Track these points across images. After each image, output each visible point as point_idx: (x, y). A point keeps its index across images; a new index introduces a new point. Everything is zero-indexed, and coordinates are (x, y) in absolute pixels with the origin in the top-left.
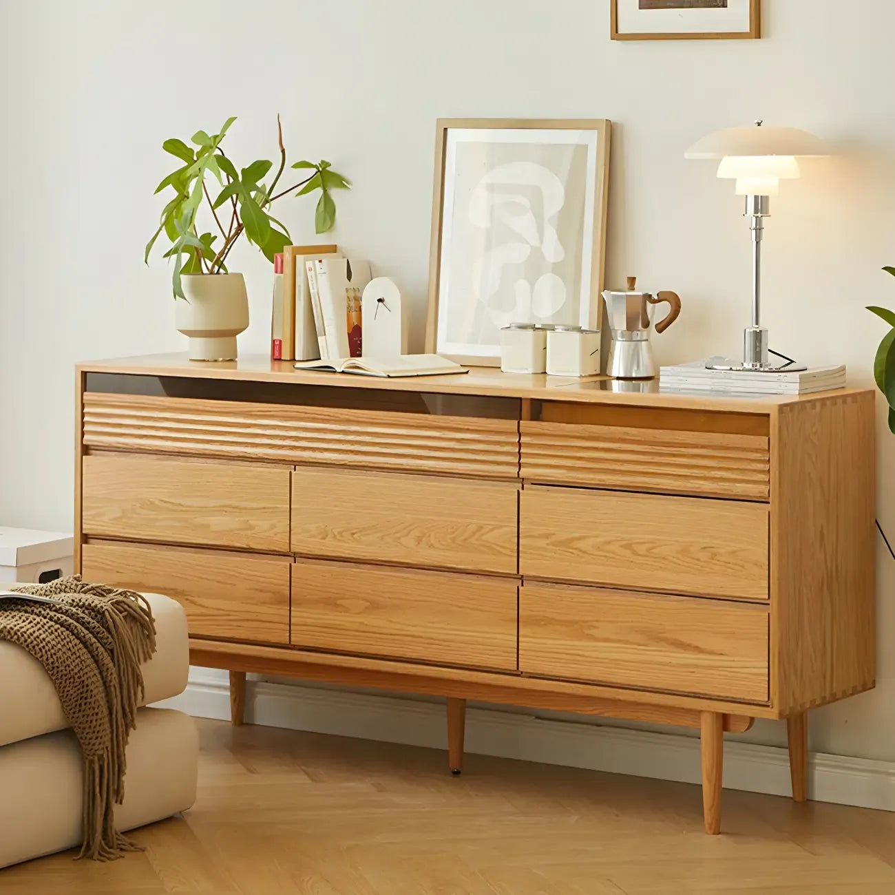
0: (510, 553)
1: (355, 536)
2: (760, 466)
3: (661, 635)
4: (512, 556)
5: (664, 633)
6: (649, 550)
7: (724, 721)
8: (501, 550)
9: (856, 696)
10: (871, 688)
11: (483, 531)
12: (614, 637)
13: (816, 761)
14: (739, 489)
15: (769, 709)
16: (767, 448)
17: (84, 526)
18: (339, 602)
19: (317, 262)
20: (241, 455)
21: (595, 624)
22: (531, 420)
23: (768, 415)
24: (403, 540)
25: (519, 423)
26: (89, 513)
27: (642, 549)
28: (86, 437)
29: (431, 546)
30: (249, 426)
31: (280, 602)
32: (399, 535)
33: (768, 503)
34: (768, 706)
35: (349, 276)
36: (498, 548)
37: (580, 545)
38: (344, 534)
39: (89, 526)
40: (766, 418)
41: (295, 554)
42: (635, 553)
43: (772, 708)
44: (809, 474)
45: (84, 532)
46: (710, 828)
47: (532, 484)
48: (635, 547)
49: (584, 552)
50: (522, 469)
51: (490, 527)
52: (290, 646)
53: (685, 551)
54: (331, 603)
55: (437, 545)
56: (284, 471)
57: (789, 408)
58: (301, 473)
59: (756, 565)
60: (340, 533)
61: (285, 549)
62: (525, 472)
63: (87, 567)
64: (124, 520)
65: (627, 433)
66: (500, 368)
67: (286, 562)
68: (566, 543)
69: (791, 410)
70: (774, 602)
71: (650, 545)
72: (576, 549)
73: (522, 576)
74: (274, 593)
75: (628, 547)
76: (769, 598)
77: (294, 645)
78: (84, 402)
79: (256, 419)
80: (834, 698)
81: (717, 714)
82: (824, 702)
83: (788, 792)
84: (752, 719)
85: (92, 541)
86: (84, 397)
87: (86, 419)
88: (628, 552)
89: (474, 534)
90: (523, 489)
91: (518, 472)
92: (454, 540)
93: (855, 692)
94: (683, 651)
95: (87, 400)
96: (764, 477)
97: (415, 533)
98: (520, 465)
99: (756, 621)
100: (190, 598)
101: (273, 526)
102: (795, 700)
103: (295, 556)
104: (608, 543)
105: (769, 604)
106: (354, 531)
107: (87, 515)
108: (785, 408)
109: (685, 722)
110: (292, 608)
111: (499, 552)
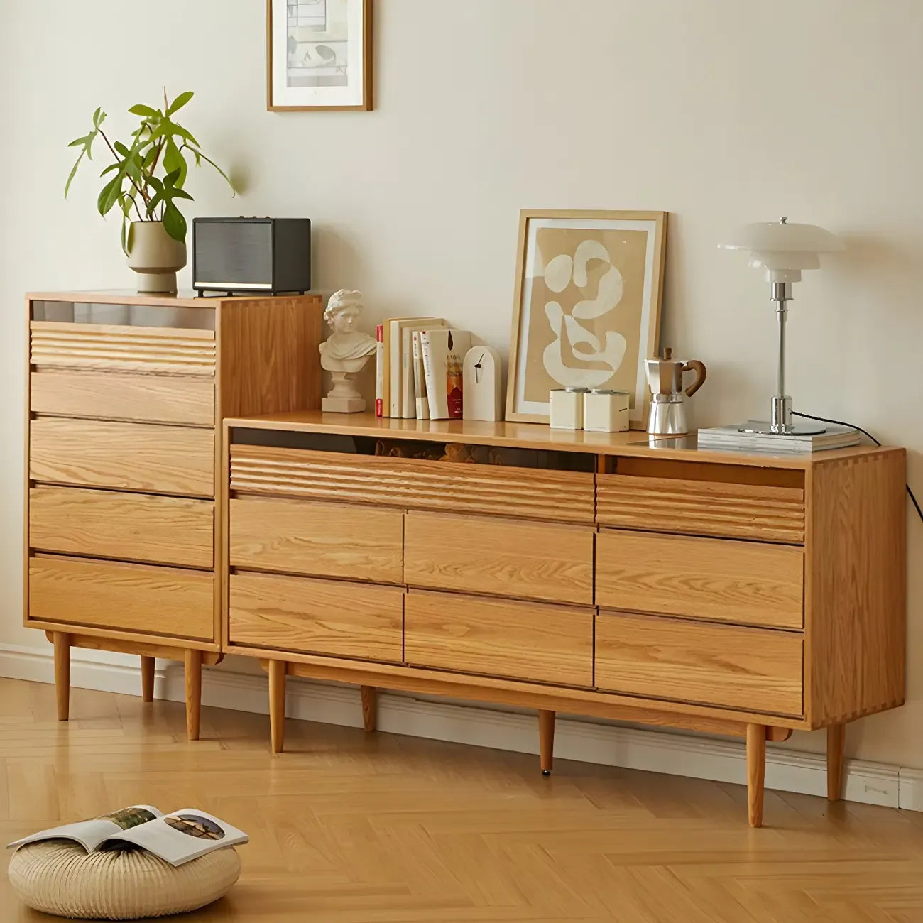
0: (587, 587)
1: (458, 570)
2: (797, 514)
3: (714, 658)
4: (588, 589)
5: (715, 656)
6: (704, 585)
7: (767, 732)
8: (580, 584)
9: (886, 712)
10: (900, 705)
11: (565, 567)
12: (673, 659)
13: (851, 767)
14: (780, 534)
15: (803, 722)
16: (802, 499)
17: (231, 560)
18: (444, 627)
19: (421, 333)
20: (362, 500)
21: (660, 648)
22: (606, 473)
23: (804, 471)
24: (498, 575)
25: (595, 476)
26: (236, 548)
27: (698, 584)
28: (232, 483)
29: (521, 580)
30: (368, 475)
31: (395, 627)
32: (493, 570)
33: (803, 546)
34: (803, 719)
35: (450, 345)
36: (576, 582)
37: (647, 580)
38: (448, 569)
39: (235, 560)
40: (801, 473)
41: (407, 585)
42: (692, 588)
43: (806, 721)
44: (841, 521)
45: (231, 564)
46: (753, 822)
47: (606, 528)
48: (692, 583)
49: (650, 587)
50: (597, 515)
51: (571, 564)
52: (403, 664)
53: (734, 586)
54: (437, 627)
55: (526, 579)
56: (398, 514)
57: (822, 465)
58: (411, 517)
59: (793, 599)
60: (445, 568)
61: (398, 580)
62: (599, 517)
63: (235, 594)
64: (264, 555)
65: (685, 485)
66: (548, 424)
67: (398, 593)
68: (634, 579)
69: (824, 466)
70: (807, 631)
71: (704, 581)
72: (642, 584)
73: (598, 606)
74: (390, 618)
75: (685, 582)
76: (803, 627)
77: (407, 664)
78: (231, 453)
79: (374, 469)
80: (864, 713)
81: (760, 725)
82: (855, 717)
83: (824, 792)
84: (791, 731)
85: (239, 572)
86: (231, 449)
87: (232, 467)
88: (686, 587)
89: (556, 571)
90: (598, 531)
91: (594, 518)
92: (540, 575)
93: (884, 708)
94: (730, 671)
95: (234, 451)
96: (800, 524)
97: (509, 568)
98: (596, 512)
99: (793, 648)
100: (320, 622)
101: (389, 562)
102: (827, 715)
103: (408, 587)
104: (670, 579)
105: (803, 633)
106: (456, 567)
107: (234, 550)
108: (818, 465)
109: (733, 732)
110: (405, 632)
111: (576, 585)
